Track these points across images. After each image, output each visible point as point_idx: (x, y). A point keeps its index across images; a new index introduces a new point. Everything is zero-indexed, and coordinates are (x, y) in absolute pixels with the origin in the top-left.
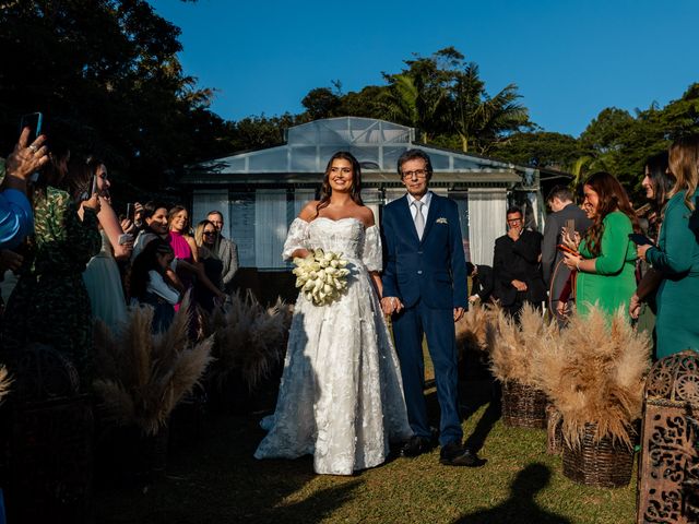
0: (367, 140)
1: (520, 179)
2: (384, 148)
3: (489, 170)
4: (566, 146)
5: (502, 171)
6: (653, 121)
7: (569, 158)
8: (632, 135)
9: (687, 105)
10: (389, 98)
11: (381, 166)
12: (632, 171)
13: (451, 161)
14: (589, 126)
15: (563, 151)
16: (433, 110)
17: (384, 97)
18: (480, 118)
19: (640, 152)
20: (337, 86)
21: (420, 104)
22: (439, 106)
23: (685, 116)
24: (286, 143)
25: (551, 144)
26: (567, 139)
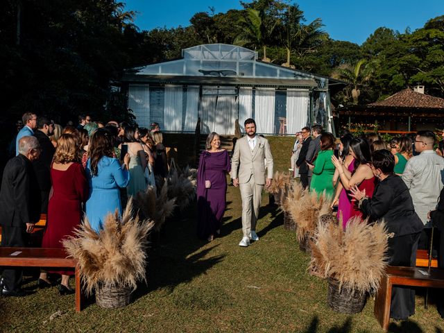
0: (231, 58)
1: (316, 85)
2: (240, 63)
3: (300, 78)
4: (353, 51)
5: (307, 79)
6: (405, 41)
7: (354, 59)
8: (391, 50)
9: (425, 32)
10: (244, 23)
11: (238, 73)
12: (389, 72)
13: (278, 72)
14: (368, 39)
15: (351, 54)
16: (270, 32)
17: (241, 22)
18: (299, 38)
19: (395, 61)
20: (212, 10)
21: (263, 29)
22: (274, 30)
23: (424, 40)
24: (182, 58)
25: (344, 49)
26: (354, 46)
